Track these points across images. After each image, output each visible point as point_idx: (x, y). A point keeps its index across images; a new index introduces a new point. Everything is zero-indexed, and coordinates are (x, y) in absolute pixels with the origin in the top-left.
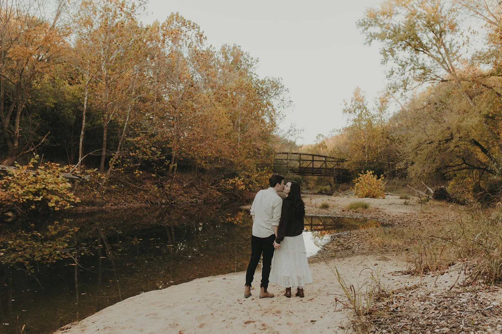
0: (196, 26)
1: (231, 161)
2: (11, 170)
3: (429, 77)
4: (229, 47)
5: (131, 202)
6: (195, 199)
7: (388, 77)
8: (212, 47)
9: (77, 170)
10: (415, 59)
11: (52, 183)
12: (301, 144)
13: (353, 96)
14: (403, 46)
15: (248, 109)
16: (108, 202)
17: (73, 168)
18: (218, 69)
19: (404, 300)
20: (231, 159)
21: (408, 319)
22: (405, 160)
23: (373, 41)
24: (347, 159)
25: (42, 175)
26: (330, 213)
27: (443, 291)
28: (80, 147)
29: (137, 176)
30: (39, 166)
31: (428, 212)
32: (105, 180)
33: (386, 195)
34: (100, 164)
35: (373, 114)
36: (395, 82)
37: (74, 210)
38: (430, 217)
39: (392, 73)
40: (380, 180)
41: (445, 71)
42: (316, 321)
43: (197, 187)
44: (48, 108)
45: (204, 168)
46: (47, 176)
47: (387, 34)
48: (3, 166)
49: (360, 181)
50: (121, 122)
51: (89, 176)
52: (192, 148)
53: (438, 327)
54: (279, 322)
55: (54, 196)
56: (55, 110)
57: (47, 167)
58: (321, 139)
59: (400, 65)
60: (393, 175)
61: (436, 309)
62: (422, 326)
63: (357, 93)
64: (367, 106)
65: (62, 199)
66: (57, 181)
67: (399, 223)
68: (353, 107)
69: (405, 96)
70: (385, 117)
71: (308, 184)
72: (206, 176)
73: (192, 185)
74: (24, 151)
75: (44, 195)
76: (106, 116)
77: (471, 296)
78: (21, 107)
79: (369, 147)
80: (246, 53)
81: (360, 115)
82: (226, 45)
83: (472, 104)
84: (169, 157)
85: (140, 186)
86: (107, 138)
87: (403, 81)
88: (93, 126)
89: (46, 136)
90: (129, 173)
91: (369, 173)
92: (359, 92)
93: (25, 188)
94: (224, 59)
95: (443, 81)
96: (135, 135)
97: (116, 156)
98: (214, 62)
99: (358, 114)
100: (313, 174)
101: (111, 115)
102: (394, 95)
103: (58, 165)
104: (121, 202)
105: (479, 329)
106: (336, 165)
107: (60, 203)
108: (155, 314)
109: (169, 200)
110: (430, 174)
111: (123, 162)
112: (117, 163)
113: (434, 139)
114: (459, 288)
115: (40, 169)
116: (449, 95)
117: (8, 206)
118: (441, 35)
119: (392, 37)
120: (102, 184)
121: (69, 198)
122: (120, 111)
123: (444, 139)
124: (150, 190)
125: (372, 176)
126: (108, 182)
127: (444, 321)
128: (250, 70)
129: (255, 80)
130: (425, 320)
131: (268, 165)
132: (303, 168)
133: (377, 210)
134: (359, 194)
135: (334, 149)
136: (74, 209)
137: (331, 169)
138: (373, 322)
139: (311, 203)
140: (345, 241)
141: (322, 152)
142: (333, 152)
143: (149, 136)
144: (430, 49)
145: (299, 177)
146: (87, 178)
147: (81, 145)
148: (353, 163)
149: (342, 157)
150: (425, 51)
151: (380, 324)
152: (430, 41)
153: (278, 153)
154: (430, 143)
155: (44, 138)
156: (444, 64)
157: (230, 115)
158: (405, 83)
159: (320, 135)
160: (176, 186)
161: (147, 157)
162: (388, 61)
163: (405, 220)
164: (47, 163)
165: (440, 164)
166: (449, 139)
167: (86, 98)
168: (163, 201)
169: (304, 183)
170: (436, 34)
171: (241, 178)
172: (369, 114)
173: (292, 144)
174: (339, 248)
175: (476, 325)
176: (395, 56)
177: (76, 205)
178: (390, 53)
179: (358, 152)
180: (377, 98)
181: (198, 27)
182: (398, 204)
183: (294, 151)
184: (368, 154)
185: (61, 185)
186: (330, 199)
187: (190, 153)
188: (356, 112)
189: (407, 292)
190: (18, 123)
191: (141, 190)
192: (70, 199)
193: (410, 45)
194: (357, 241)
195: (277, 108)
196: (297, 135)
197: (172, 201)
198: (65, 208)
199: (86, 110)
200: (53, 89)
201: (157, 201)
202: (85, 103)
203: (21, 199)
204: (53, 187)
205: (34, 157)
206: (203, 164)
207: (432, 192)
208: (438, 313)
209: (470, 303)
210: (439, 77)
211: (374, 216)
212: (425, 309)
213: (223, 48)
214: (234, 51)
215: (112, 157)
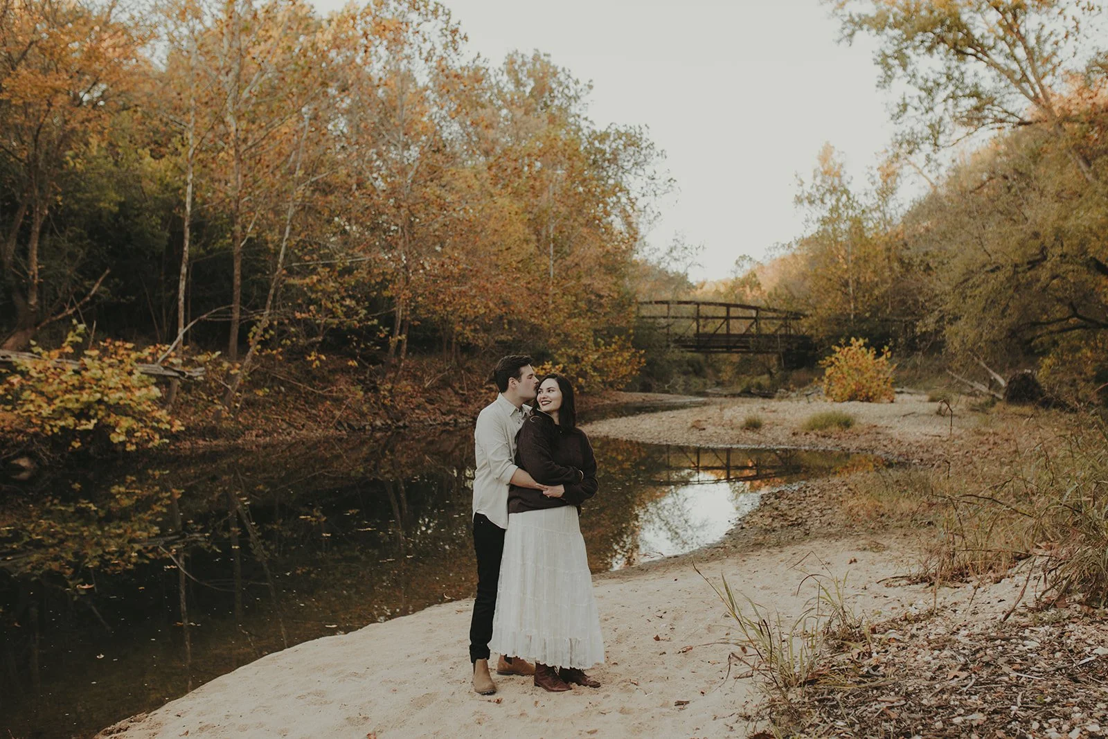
0: (441, 10)
1: (533, 326)
2: (24, 361)
3: (991, 116)
4: (522, 56)
5: (303, 426)
6: (452, 416)
7: (895, 117)
8: (482, 59)
9: (176, 357)
10: (956, 74)
11: (117, 389)
12: (701, 280)
13: (817, 164)
14: (927, 44)
15: (570, 202)
16: (249, 428)
17: (165, 351)
18: (500, 109)
19: (898, 647)
20: (533, 320)
21: (897, 693)
22: (936, 313)
23: (859, 34)
24: (806, 313)
25: (94, 371)
26: (763, 439)
27: (988, 624)
28: (181, 303)
29: (314, 366)
30: (87, 349)
31: (991, 431)
32: (239, 378)
33: (897, 393)
34: (228, 340)
35: (864, 206)
36: (912, 129)
37: (172, 450)
38: (995, 443)
39: (904, 107)
40: (883, 358)
41: (1027, 99)
42: (687, 702)
43: (457, 388)
44: (104, 213)
45: (469, 344)
46: (106, 371)
47: (888, 17)
48: (6, 352)
49: (837, 363)
50: (273, 242)
51: (203, 369)
52: (442, 296)
53: (962, 711)
54: (601, 708)
55: (124, 418)
56: (121, 219)
57: (104, 351)
58: (747, 267)
59: (921, 89)
60: (911, 347)
61: (964, 668)
62: (927, 710)
63: (824, 158)
64: (850, 188)
65: (141, 425)
66: (128, 384)
67: (922, 460)
68: (818, 190)
69: (936, 161)
70: (893, 212)
71: (719, 371)
72: (477, 361)
73: (445, 383)
74: (53, 315)
75: (99, 417)
76: (238, 228)
77: (1051, 634)
78: (41, 215)
79: (858, 283)
80: (564, 70)
81: (834, 209)
82: (516, 52)
83: (1089, 176)
84: (389, 320)
85: (322, 389)
86: (243, 277)
87: (932, 126)
88: (209, 252)
89: (100, 280)
90: (296, 359)
91: (858, 344)
92: (831, 153)
93: (57, 401)
94: (511, 87)
95: (1022, 123)
96: (306, 271)
97: (265, 322)
98: (489, 94)
99: (829, 206)
100: (729, 349)
101: (251, 227)
102: (912, 158)
103: (129, 345)
104: (280, 427)
105: (1052, 716)
106: (782, 326)
107: (136, 434)
108: (319, 694)
109: (391, 419)
110: (995, 342)
111: (282, 333)
112: (267, 336)
113: (1001, 261)
114: (1026, 616)
115: (90, 357)
116: (1036, 157)
117: (18, 445)
118: (1015, 17)
119: (902, 24)
120: (233, 388)
121: (159, 421)
122: (271, 216)
123: (1026, 260)
124: (347, 397)
125: (864, 349)
126: (249, 382)
127: (977, 697)
128: (574, 109)
129: (587, 134)
130: (936, 695)
131: (621, 331)
132: (705, 334)
133: (874, 430)
134: (834, 393)
135: (775, 289)
136: (172, 447)
137: (771, 337)
138: (819, 701)
139: (722, 418)
140: (791, 507)
141: (750, 296)
142: (774, 295)
143: (339, 272)
144: (990, 49)
145: (699, 356)
146: (198, 374)
147: (183, 299)
148: (822, 320)
149: (795, 307)
150: (980, 55)
151: (832, 706)
152: (991, 31)
153: (646, 303)
154: (993, 271)
155: (98, 285)
156: (1024, 85)
157: (528, 216)
158: (935, 130)
159: (743, 257)
160: (406, 386)
161: (336, 321)
162: (895, 81)
163: (936, 452)
164: (104, 341)
165: (1019, 320)
166: (1038, 261)
167: (189, 189)
168: (378, 423)
169: (710, 371)
170: (1003, 13)
171: (558, 364)
172: (855, 204)
173: (680, 281)
174: (776, 524)
175: (1049, 704)
176: (910, 68)
177: (175, 437)
178: (897, 62)
179: (833, 296)
180: (872, 168)
181: (447, 11)
182: (924, 414)
183: (684, 298)
184: (855, 299)
185: (138, 393)
186: (765, 406)
187: (437, 308)
188: (826, 201)
189: (909, 627)
190: (35, 252)
191: (326, 398)
192: (160, 425)
193: (944, 42)
194: (818, 506)
195: (639, 196)
196: (689, 260)
197: (398, 421)
198: (150, 445)
199: (191, 216)
200: (114, 169)
201: (363, 423)
202: (188, 199)
203: (48, 428)
204: (121, 398)
205: (74, 328)
206: (468, 333)
207: (1003, 383)
208: (966, 678)
209: (1044, 652)
210: (1013, 114)
211: (865, 445)
212: (940, 668)
213: (511, 61)
214: (534, 65)
215: (253, 323)
